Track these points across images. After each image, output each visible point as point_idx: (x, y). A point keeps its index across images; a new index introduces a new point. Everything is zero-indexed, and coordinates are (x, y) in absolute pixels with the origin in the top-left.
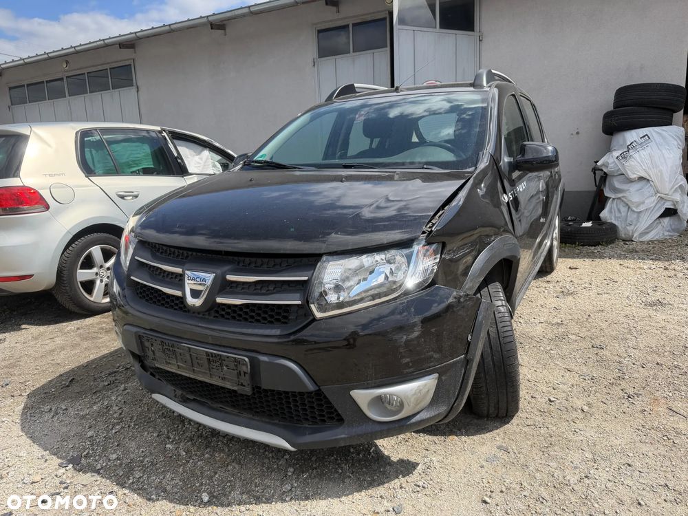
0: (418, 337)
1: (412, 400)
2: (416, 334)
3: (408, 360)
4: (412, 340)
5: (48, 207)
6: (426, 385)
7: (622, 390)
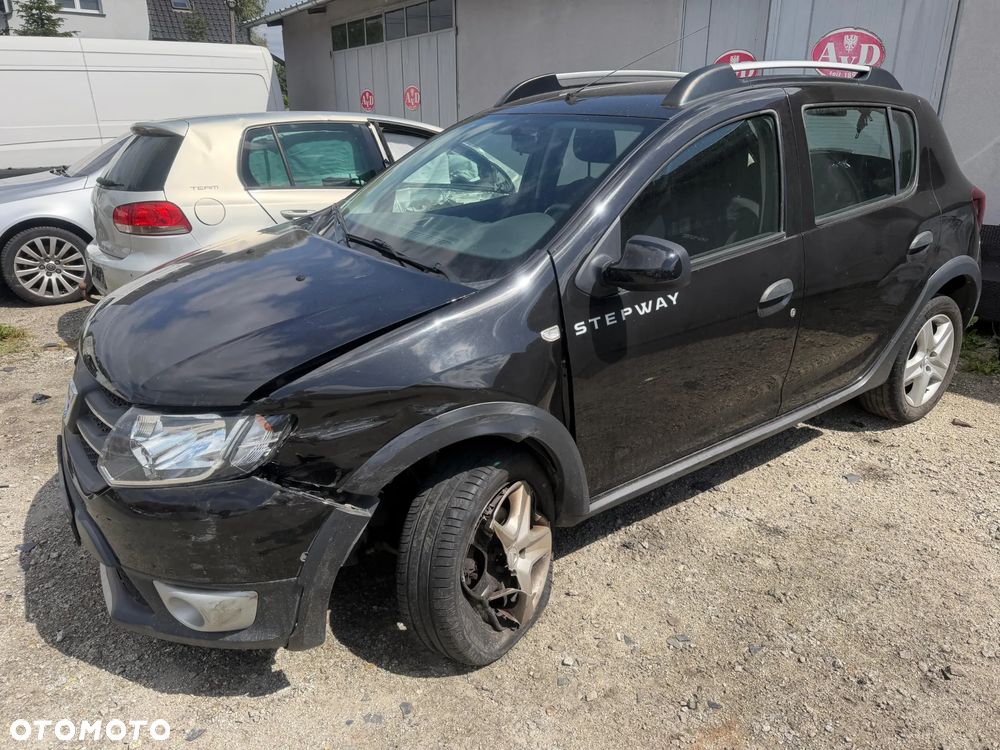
0: (212, 542)
1: (212, 615)
2: (209, 537)
3: (200, 567)
4: (203, 543)
5: (189, 228)
6: (234, 602)
7: (699, 687)
